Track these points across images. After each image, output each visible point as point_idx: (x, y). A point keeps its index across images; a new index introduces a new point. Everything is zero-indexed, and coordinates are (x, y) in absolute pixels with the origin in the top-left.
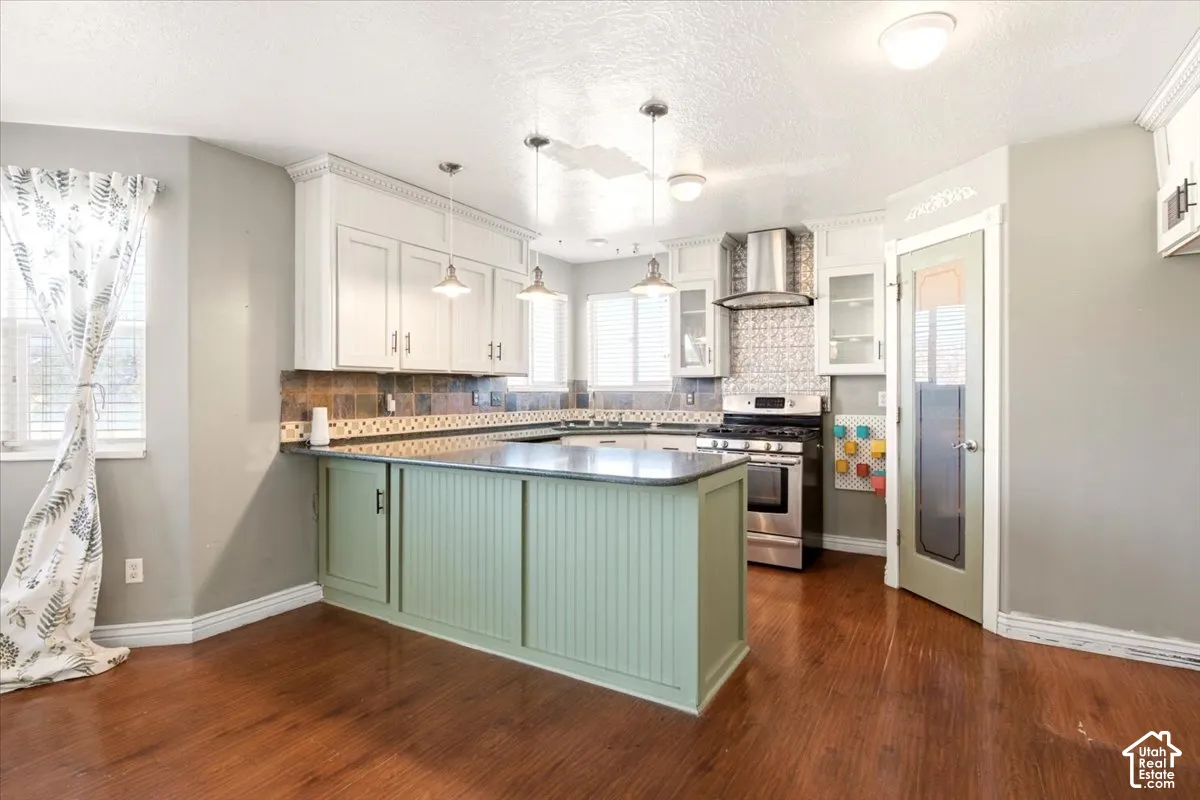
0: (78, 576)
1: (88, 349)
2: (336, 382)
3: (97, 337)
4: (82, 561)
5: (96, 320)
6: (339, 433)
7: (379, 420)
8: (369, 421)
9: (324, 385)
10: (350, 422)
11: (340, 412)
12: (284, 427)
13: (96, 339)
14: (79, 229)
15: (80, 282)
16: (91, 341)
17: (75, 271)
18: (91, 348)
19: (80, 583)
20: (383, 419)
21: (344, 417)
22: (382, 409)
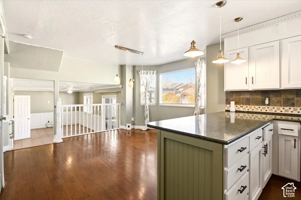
2: (243, 94)
6: (244, 109)
7: (261, 107)
8: (257, 107)
9: (238, 95)
10: (248, 106)
11: (244, 103)
12: (226, 106)
20: (264, 106)
21: (246, 105)
22: (263, 103)
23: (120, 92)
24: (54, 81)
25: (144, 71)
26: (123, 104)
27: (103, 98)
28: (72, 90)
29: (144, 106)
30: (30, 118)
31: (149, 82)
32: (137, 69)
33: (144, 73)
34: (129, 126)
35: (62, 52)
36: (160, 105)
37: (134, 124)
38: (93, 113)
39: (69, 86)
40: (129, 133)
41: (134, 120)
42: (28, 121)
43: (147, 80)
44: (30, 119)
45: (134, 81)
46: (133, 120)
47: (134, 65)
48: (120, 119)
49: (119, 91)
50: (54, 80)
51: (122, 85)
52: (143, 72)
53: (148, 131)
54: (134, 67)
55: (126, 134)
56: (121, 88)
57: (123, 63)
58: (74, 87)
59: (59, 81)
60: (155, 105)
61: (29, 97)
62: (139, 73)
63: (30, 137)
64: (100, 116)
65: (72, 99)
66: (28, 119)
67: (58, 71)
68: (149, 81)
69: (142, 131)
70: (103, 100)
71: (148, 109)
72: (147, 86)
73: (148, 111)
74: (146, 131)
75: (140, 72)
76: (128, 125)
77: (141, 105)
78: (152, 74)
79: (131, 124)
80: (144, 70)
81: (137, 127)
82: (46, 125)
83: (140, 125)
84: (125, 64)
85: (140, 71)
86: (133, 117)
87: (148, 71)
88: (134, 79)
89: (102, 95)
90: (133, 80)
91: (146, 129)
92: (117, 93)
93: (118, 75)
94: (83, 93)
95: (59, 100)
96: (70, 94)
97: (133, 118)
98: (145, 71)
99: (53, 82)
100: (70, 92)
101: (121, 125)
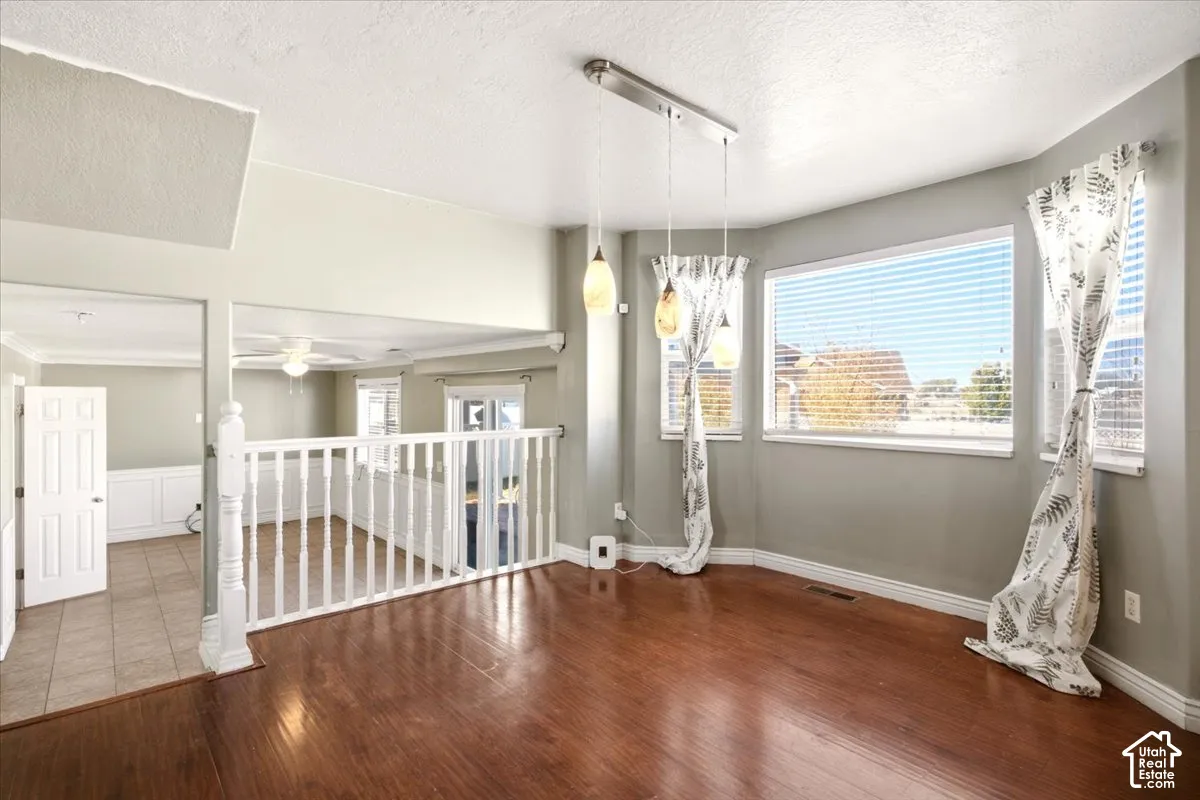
0: (1059, 584)
1: (1081, 353)
3: (1089, 339)
4: (1064, 571)
5: (1088, 319)
13: (1088, 342)
14: (1079, 229)
15: (1078, 284)
16: (1084, 345)
17: (1074, 274)
18: (1084, 352)
19: (1061, 591)
23: (554, 369)
24: (204, 303)
25: (679, 262)
26: (570, 434)
27: (450, 402)
28: (304, 362)
29: (677, 446)
30: (103, 496)
31: (706, 315)
32: (642, 248)
33: (680, 270)
34: (603, 552)
35: (251, 117)
36: (765, 438)
37: (624, 538)
38: (404, 470)
39: (288, 341)
40: (603, 586)
41: (627, 514)
42: (92, 512)
43: (699, 305)
44: (105, 501)
45: (623, 314)
46: (621, 515)
47: (629, 227)
48: (552, 510)
49: (549, 363)
50: (202, 297)
51: (562, 335)
52: (674, 261)
53: (706, 579)
54: (626, 239)
55: (587, 589)
56: (556, 348)
57: (569, 219)
58: (316, 347)
59: (234, 303)
60: (739, 438)
61: (99, 394)
62: (656, 267)
63: (103, 587)
64: (437, 484)
65: (303, 404)
66: (96, 500)
67: (226, 244)
68: (707, 312)
69: (678, 575)
70: (453, 409)
71: (705, 462)
72: (695, 339)
73: (705, 468)
74: (696, 580)
75: (658, 262)
76: (597, 542)
77: (664, 437)
78: (723, 271)
79: (613, 539)
80: (682, 255)
81: (641, 554)
82: (187, 521)
83: (659, 543)
84: (584, 223)
85: (662, 258)
86: (621, 500)
87: (706, 258)
88: (624, 302)
89: (446, 387)
90: (621, 305)
91: (695, 569)
92: (526, 375)
93: (603, 255)
94: (354, 374)
95: (230, 413)
96: (296, 380)
97: (618, 505)
98: (688, 258)
99: (199, 308)
100: (296, 368)
101: (558, 539)
